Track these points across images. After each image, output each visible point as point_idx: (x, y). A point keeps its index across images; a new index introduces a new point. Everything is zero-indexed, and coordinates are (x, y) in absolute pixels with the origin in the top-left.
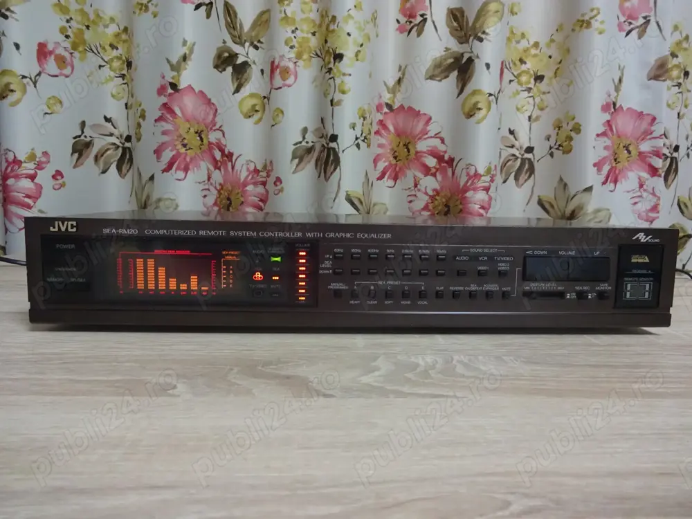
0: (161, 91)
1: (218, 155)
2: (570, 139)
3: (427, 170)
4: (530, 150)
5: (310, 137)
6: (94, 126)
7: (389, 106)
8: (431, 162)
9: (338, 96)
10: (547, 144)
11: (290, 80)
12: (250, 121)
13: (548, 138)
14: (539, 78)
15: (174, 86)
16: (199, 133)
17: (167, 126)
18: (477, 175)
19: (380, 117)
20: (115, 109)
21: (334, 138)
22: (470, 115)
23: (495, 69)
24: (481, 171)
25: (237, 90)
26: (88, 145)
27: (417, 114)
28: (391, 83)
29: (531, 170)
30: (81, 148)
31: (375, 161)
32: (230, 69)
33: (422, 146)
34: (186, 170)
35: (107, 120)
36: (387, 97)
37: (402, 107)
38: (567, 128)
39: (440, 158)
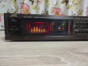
0: (21, 4)
4: (75, 15)
5: (44, 12)
6: (10, 10)
7: (55, 8)
9: (48, 5)
11: (41, 3)
14: (76, 4)
15: (23, 3)
16: (27, 11)
20: (13, 7)
21: (48, 12)
23: (72, 2)
25: (32, 5)
27: (59, 9)
28: (55, 4)
32: (31, 1)
33: (60, 14)
35: (12, 9)
36: (55, 6)
37: (57, 8)
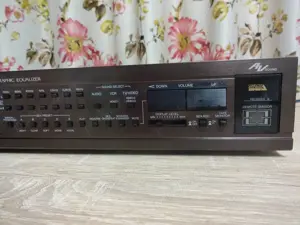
0: (58, 23)
1: (90, 52)
2: (281, 25)
3: (197, 51)
4: (258, 34)
5: (134, 39)
7: (176, 19)
8: (199, 46)
9: (143, 14)
10: (268, 30)
11: (121, 11)
12: (106, 35)
13: (269, 26)
15: (63, 19)
16: (77, 42)
17: (62, 40)
18: (222, 51)
19: (171, 25)
21: (142, 38)
22: (216, 17)
24: (224, 48)
25: (99, 19)
26: (35, 53)
28: (176, 5)
29: (260, 46)
30: (31, 55)
31: (170, 49)
32: (94, 9)
33: (194, 38)
34: (72, 60)
35: (44, 41)
36: (174, 14)
37: (182, 19)
38: (279, 18)
39: (203, 44)
